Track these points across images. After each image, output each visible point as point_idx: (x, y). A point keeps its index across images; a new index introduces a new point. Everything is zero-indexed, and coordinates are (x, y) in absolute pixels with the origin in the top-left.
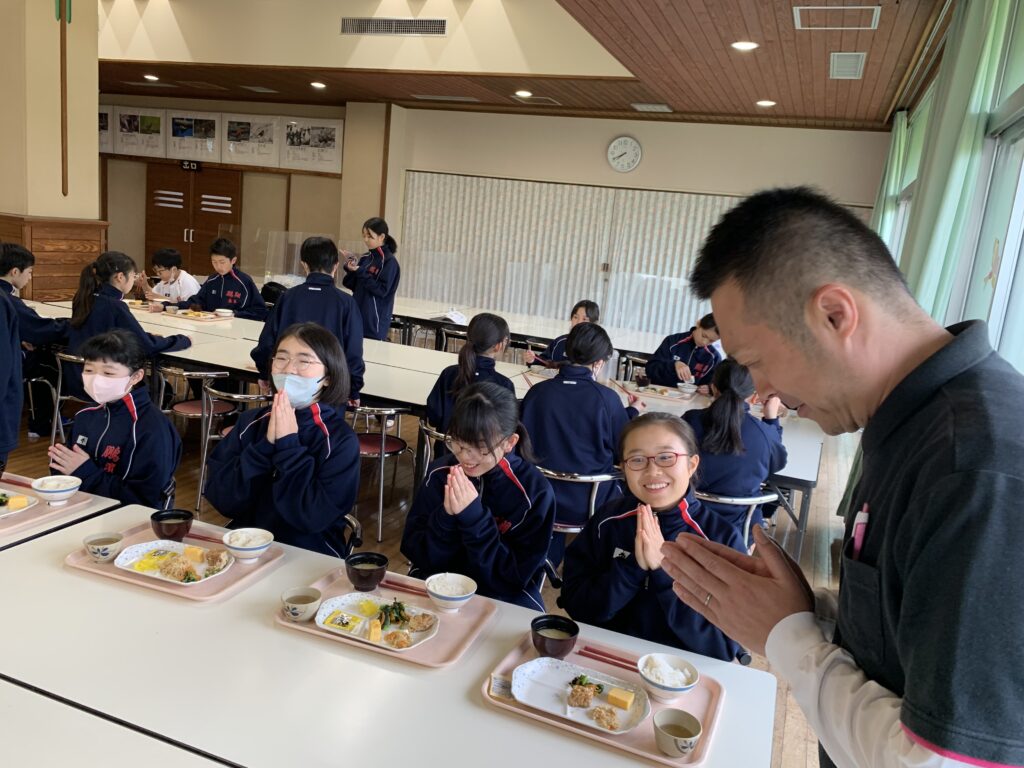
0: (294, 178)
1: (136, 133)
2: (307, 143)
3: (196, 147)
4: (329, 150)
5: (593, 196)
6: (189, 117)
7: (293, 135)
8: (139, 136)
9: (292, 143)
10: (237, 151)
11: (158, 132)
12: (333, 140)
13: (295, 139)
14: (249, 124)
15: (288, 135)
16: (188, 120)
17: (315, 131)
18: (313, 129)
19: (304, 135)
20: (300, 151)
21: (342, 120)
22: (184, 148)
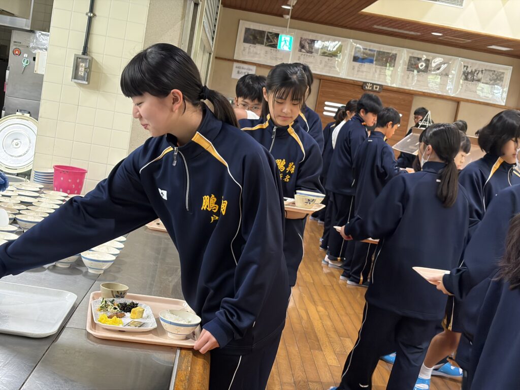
0: (462, 104)
1: (315, 55)
2: (479, 80)
3: (375, 72)
6: (372, 48)
7: (468, 73)
8: (318, 57)
9: (466, 79)
12: (501, 79)
13: (470, 77)
15: (464, 73)
16: (370, 50)
17: (487, 72)
18: (485, 70)
19: (477, 74)
20: (470, 85)
21: (512, 67)
22: (363, 72)
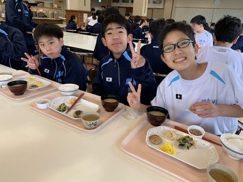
0: (154, 9)
1: (124, 3)
2: (157, 3)
4: (161, 4)
5: (210, 10)
7: (154, 2)
9: (154, 3)
11: (129, 2)
12: (162, 2)
13: (155, 3)
15: (153, 2)
17: (158, 1)
20: (155, 5)
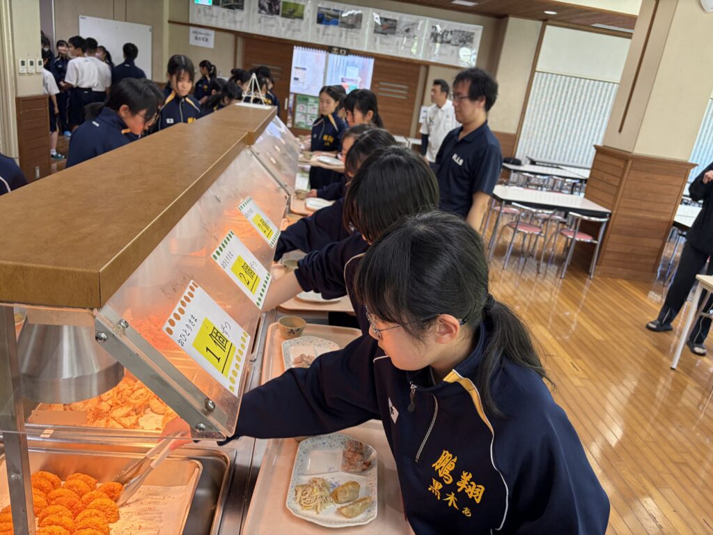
1: (277, 17)
2: (449, 42)
3: (341, 36)
6: (336, 8)
7: (437, 34)
8: (279, 19)
9: (435, 41)
10: (381, 43)
13: (439, 39)
14: (396, 21)
15: (432, 34)
16: (334, 10)
17: (457, 33)
18: (455, 31)
19: (447, 35)
21: (481, 27)
22: (328, 35)
